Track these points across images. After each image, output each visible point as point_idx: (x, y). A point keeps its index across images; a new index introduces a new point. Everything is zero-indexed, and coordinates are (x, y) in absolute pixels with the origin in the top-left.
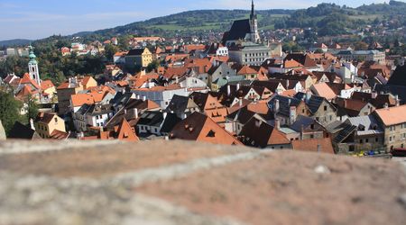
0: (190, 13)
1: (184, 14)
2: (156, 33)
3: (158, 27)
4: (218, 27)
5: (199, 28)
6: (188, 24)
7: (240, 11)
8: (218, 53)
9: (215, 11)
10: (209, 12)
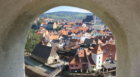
0: (61, 12)
1: (59, 12)
2: (50, 18)
3: (50, 16)
4: (71, 17)
5: (64, 17)
6: (60, 16)
7: (77, 13)
8: (83, 26)
9: (69, 12)
10: (67, 12)
